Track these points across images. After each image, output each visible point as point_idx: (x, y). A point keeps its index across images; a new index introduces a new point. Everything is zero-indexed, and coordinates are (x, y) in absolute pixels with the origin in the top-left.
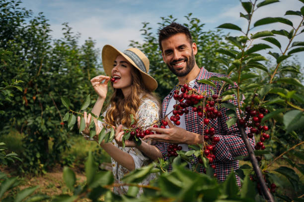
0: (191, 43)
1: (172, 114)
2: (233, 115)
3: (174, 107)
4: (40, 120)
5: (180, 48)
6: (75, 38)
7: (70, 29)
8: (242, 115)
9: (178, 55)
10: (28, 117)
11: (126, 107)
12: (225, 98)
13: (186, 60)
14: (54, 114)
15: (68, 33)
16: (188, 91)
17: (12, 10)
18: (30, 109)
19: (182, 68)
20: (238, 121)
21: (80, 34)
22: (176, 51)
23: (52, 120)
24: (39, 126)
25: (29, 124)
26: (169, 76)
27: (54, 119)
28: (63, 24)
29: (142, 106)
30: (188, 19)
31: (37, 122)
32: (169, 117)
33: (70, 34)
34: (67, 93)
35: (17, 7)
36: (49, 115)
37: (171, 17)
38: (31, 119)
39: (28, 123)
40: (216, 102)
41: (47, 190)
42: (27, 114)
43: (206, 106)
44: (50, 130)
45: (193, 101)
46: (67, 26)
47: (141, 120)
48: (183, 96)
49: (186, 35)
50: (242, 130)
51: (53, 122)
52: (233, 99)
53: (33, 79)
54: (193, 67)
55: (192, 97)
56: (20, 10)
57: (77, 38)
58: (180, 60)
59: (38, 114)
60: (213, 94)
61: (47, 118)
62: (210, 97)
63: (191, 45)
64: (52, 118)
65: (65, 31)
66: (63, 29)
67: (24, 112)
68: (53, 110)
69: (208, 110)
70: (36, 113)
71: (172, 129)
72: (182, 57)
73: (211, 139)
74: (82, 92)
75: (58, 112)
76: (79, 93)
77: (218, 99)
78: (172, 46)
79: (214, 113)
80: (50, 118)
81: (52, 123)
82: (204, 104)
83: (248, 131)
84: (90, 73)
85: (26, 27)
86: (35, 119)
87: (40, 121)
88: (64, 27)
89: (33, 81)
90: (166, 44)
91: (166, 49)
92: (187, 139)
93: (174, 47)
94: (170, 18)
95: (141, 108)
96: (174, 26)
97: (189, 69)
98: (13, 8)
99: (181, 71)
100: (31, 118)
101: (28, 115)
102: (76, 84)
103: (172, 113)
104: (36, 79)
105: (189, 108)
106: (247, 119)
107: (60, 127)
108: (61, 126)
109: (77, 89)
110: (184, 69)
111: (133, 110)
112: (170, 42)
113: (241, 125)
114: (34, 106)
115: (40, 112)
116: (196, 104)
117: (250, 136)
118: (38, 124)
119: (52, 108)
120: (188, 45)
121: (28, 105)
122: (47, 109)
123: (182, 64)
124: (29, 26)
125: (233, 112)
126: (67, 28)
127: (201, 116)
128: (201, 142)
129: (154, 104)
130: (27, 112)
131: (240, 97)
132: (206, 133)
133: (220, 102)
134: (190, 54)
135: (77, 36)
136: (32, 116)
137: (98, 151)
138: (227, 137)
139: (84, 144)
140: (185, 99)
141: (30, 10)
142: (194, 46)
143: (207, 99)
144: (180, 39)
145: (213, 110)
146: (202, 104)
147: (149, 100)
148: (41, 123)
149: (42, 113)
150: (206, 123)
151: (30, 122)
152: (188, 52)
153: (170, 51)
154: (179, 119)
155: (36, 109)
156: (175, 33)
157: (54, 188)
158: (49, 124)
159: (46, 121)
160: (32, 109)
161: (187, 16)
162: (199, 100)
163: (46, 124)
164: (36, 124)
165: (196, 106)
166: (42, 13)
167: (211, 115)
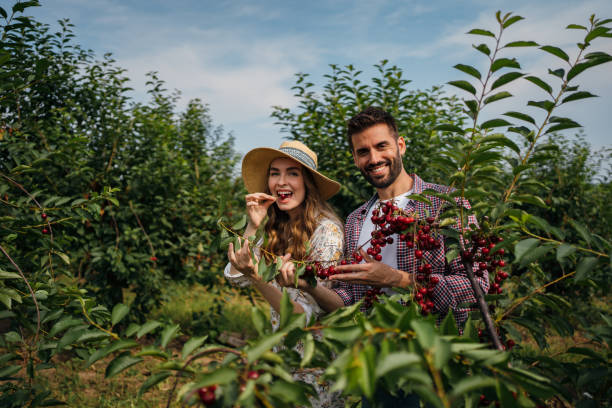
0: (396, 138)
1: (369, 245)
2: (455, 245)
3: (372, 234)
4: (114, 253)
5: (380, 146)
6: (170, 100)
7: (161, 83)
8: (467, 246)
9: (376, 156)
10: (90, 248)
11: (296, 231)
12: (444, 222)
13: (388, 163)
14: (138, 242)
15: (157, 90)
16: (393, 211)
17: (55, 50)
18: (95, 232)
19: (383, 176)
20: (462, 253)
21: (179, 92)
22: (373, 151)
23: (133, 251)
24: (112, 263)
25: (94, 260)
26: (348, 173)
27: (137, 251)
28: (149, 74)
29: (317, 230)
30: (381, 71)
31: (109, 255)
32: (365, 249)
33: (161, 93)
34: (162, 202)
35: (66, 44)
36: (129, 244)
37: (351, 68)
38: (97, 251)
39: (93, 257)
40: (431, 227)
41: (126, 379)
42: (88, 241)
43: (419, 234)
44: (133, 270)
45: (400, 226)
46: (154, 77)
47: (315, 251)
48: (385, 218)
49: (388, 124)
50: (468, 265)
51: (136, 255)
52: (455, 223)
53: (99, 177)
54: (399, 172)
55: (398, 220)
56: (70, 50)
57: (174, 100)
58: (379, 164)
59: (110, 240)
60: (428, 216)
61: (125, 248)
62: (423, 220)
63: (396, 141)
64: (134, 248)
65: (152, 87)
66: (148, 83)
67: (83, 237)
68: (137, 234)
69: (420, 238)
70: (105, 240)
71: (369, 265)
72: (383, 160)
73: (427, 280)
74: (186, 201)
75: (146, 237)
76: (183, 203)
77: (435, 223)
78: (367, 143)
79: (429, 243)
80: (131, 249)
81: (135, 258)
82: (415, 231)
83: (476, 267)
84: (200, 165)
85: (80, 80)
86: (105, 251)
87: (114, 255)
88: (150, 79)
89: (101, 181)
90: (359, 141)
91: (360, 148)
92: (392, 279)
93: (371, 145)
94: (348, 70)
95: (317, 234)
96: (369, 114)
97: (393, 177)
98: (60, 47)
99: (380, 180)
100: (97, 249)
101: (91, 244)
102: (176, 186)
103: (369, 243)
104: (105, 178)
105: (395, 236)
106: (474, 251)
107: (148, 265)
108: (151, 264)
109: (179, 196)
110: (385, 177)
111: (305, 235)
112: (365, 138)
113: (467, 259)
114: (101, 227)
115: (114, 237)
116: (404, 230)
117: (479, 274)
118: (111, 259)
119: (136, 230)
120: (391, 140)
121: (91, 225)
122: (126, 232)
123: (383, 170)
124: (85, 78)
125: (456, 241)
126: (155, 81)
127: (411, 247)
128: (411, 284)
129: (336, 226)
130: (89, 237)
131: (464, 221)
132: (419, 271)
133: (437, 227)
134: (395, 156)
135: (174, 97)
136: (98, 246)
137: (216, 310)
138: (450, 278)
139: (181, 297)
140: (388, 222)
141: (90, 51)
142: (400, 141)
143: (419, 223)
144: (380, 132)
145: (429, 238)
146: (413, 230)
147: (328, 221)
148: (116, 259)
149: (118, 240)
150: (419, 257)
151: (97, 256)
152: (391, 152)
153: (365, 151)
154: (380, 251)
155: (105, 232)
156: (372, 124)
157: (139, 374)
158: (130, 259)
159: (124, 253)
160: (97, 233)
161: (380, 64)
162: (408, 225)
163: (124, 260)
164: (108, 259)
165: (404, 233)
166: (110, 55)
167: (425, 245)
